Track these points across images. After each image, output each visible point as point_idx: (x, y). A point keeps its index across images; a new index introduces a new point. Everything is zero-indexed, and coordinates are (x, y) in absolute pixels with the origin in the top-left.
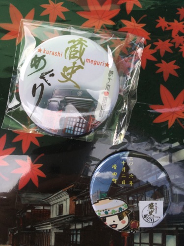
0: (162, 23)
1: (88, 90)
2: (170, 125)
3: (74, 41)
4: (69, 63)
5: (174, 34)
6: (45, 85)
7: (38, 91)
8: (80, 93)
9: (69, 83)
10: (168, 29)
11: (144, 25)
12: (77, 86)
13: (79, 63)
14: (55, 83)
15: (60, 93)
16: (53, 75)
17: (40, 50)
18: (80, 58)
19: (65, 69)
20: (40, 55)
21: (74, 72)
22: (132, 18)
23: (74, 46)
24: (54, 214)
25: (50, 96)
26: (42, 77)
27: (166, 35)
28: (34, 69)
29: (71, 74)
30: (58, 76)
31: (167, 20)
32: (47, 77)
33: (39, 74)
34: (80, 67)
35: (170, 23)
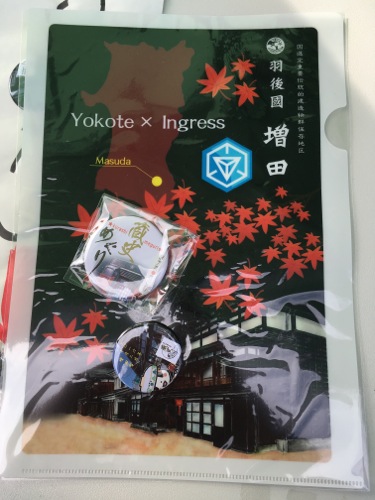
0: (211, 215)
1: (140, 267)
2: (218, 306)
3: (139, 224)
4: (130, 241)
5: (221, 225)
6: (107, 253)
7: (100, 257)
8: (132, 267)
9: (126, 256)
10: (216, 220)
11: (194, 218)
12: (132, 260)
13: (138, 242)
14: (116, 254)
15: (117, 263)
16: (115, 247)
17: (111, 224)
18: (140, 238)
19: (126, 244)
20: (110, 228)
21: (132, 248)
22: (185, 213)
23: (139, 228)
24: (117, 387)
25: (108, 263)
26: (106, 246)
27: (215, 226)
28: (102, 238)
29: (130, 250)
30: (119, 248)
31: (215, 213)
32: (110, 247)
33: (105, 243)
34: (138, 246)
35: (218, 215)
